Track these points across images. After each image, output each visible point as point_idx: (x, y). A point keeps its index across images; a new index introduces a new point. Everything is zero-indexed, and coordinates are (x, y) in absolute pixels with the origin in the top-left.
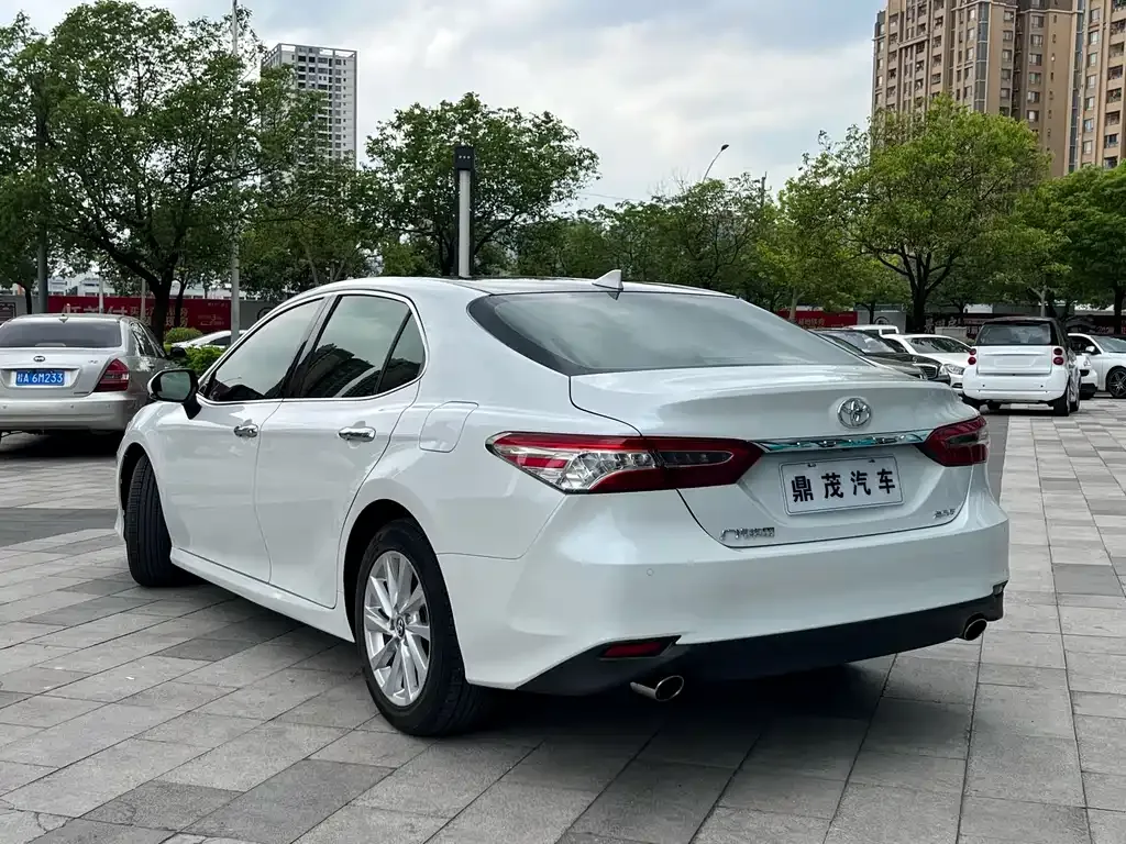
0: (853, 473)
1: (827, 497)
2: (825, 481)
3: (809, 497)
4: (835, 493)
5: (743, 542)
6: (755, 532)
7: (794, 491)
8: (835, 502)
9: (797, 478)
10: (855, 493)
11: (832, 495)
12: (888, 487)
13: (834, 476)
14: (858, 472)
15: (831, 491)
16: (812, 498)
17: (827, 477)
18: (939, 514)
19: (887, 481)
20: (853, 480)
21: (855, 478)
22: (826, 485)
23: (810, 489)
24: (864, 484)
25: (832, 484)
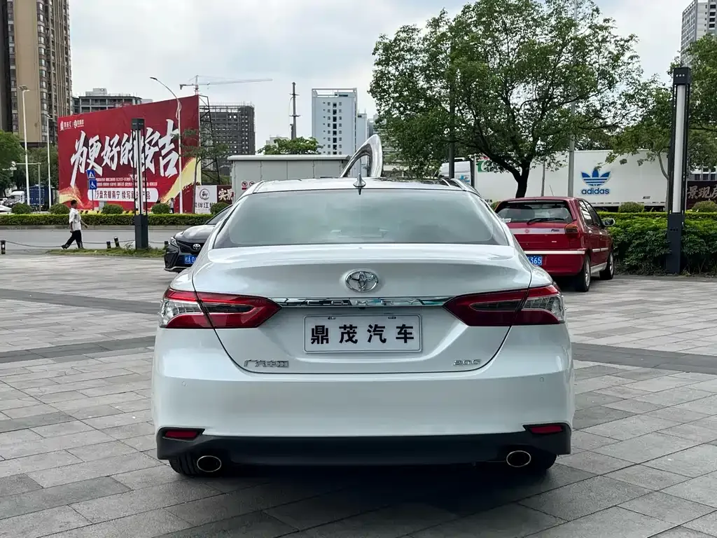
0: (370, 326)
1: (341, 342)
2: (343, 330)
3: (325, 341)
4: (350, 339)
5: (261, 369)
6: (272, 364)
7: (313, 336)
8: (349, 346)
9: (316, 327)
10: (369, 341)
11: (347, 341)
12: (406, 339)
13: (351, 327)
14: (376, 326)
15: (346, 337)
16: (327, 342)
17: (345, 327)
18: (458, 363)
19: (406, 333)
20: (369, 331)
21: (372, 330)
22: (343, 334)
23: (327, 335)
24: (381, 335)
25: (348, 333)
